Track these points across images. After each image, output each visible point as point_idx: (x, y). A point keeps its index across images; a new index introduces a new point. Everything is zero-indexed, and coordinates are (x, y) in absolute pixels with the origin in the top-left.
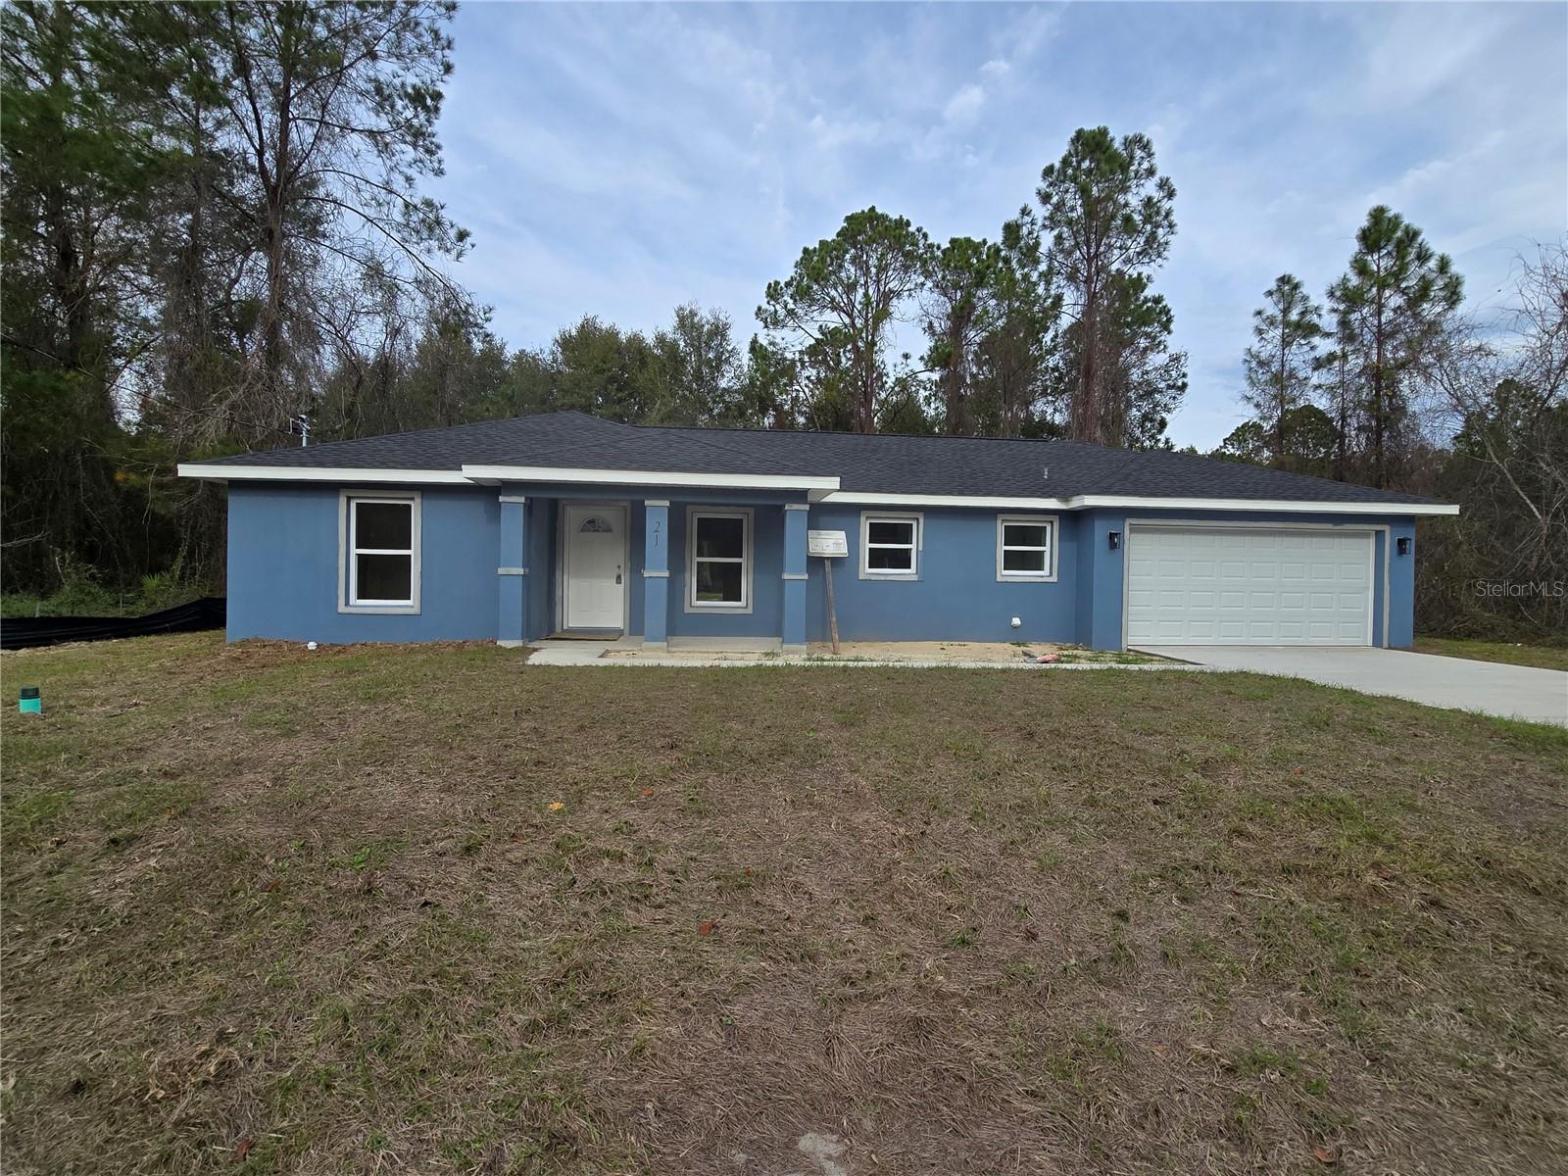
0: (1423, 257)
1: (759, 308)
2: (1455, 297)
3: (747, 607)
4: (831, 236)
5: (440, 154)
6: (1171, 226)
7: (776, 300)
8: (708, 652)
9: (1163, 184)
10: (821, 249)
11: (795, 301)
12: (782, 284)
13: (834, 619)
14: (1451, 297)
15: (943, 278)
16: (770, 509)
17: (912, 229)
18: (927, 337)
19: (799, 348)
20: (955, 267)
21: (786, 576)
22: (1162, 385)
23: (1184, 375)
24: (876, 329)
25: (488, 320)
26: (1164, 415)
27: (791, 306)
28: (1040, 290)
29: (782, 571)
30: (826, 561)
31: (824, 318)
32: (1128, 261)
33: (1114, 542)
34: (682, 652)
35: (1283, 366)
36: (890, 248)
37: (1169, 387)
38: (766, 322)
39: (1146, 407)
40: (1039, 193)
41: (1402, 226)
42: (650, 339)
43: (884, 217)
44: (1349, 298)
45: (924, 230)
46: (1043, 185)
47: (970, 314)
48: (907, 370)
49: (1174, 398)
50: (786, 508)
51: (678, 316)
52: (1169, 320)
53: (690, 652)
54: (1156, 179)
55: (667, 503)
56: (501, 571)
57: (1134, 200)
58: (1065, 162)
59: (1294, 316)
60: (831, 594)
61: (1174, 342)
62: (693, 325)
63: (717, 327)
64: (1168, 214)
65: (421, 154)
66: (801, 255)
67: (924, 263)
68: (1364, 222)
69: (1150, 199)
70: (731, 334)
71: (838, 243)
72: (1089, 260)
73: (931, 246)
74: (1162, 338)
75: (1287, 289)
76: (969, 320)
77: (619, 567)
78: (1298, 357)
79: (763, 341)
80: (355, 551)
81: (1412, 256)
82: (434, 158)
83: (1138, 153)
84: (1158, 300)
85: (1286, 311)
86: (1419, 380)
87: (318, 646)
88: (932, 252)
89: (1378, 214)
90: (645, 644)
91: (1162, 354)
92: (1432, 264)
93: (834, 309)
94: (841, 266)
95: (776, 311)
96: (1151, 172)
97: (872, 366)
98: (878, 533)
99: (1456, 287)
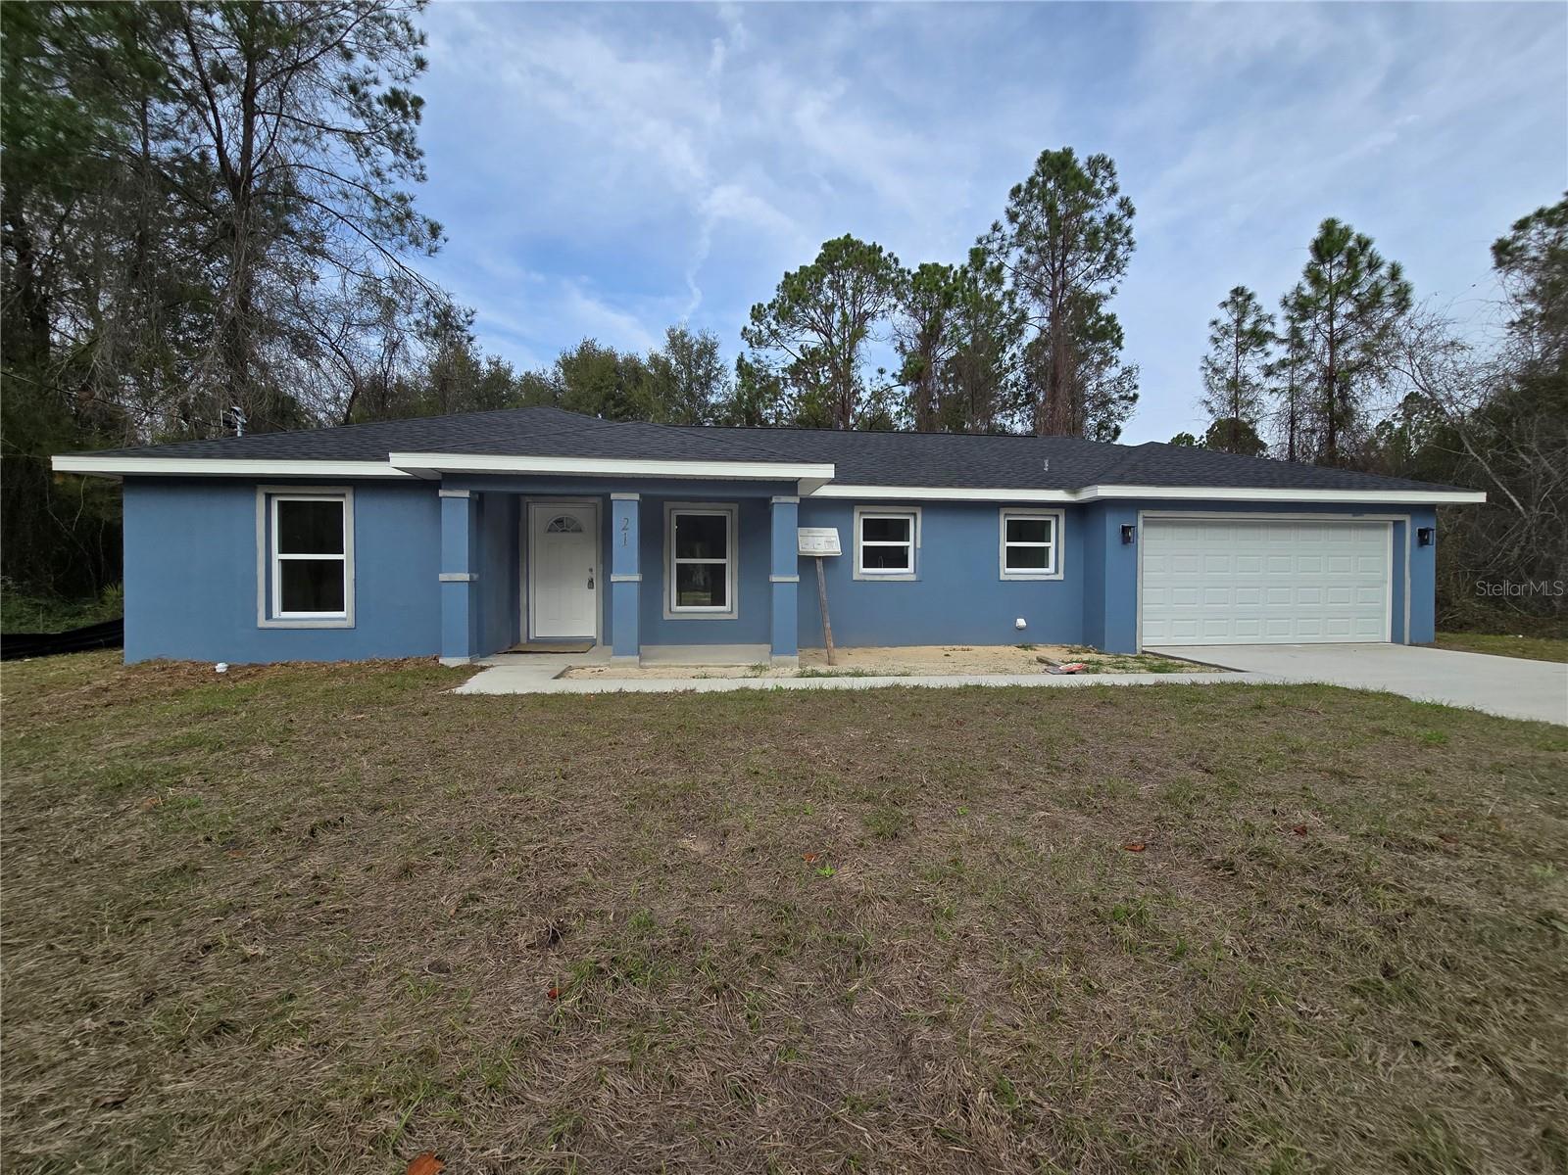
0: (1374, 265)
1: (745, 329)
2: (1404, 303)
3: (732, 612)
4: (810, 262)
5: (423, 160)
6: (1130, 243)
7: (760, 321)
8: (687, 667)
9: (1124, 204)
10: (801, 273)
11: (778, 322)
12: (766, 306)
13: (828, 625)
14: (1399, 304)
15: (914, 299)
16: (757, 500)
17: (884, 254)
18: (898, 355)
19: (782, 365)
20: (925, 290)
21: (774, 579)
22: (1116, 396)
23: (1136, 387)
24: (852, 347)
25: (470, 323)
26: (1118, 423)
27: (774, 326)
28: (1005, 308)
29: (769, 573)
30: (818, 562)
31: (804, 337)
32: (1089, 277)
33: (1127, 535)
34: (656, 667)
35: (1237, 372)
36: (865, 271)
37: (1122, 398)
38: (751, 342)
39: (1101, 415)
40: (1008, 211)
41: (1354, 235)
42: (644, 359)
43: (859, 243)
44: (1301, 307)
45: (895, 255)
46: (1011, 204)
47: (938, 333)
48: (882, 384)
49: (1126, 408)
50: (774, 501)
51: (669, 335)
52: (1120, 337)
53: (665, 667)
54: (1117, 198)
55: (636, 497)
56: (443, 577)
57: (1097, 216)
58: (1031, 182)
59: (1247, 325)
60: (824, 596)
61: (1125, 356)
62: (683, 345)
63: (706, 346)
64: (1128, 232)
65: (402, 159)
66: (783, 279)
67: (896, 287)
68: (1316, 233)
69: (1111, 217)
70: (719, 352)
71: (817, 267)
72: (1054, 276)
73: (902, 271)
74: (1114, 354)
75: (1241, 299)
76: (937, 339)
77: (591, 570)
78: (1251, 366)
79: (749, 359)
80: (277, 557)
81: (1364, 264)
82: (416, 163)
83: (1102, 173)
84: (1111, 319)
85: (1239, 322)
86: (1373, 382)
87: (229, 668)
88: (903, 276)
89: (1329, 226)
90: (614, 659)
91: (1114, 368)
92: (1384, 271)
93: (813, 329)
94: (820, 290)
95: (760, 331)
96: (1113, 190)
97: (849, 382)
98: (873, 529)
99: (1406, 293)
